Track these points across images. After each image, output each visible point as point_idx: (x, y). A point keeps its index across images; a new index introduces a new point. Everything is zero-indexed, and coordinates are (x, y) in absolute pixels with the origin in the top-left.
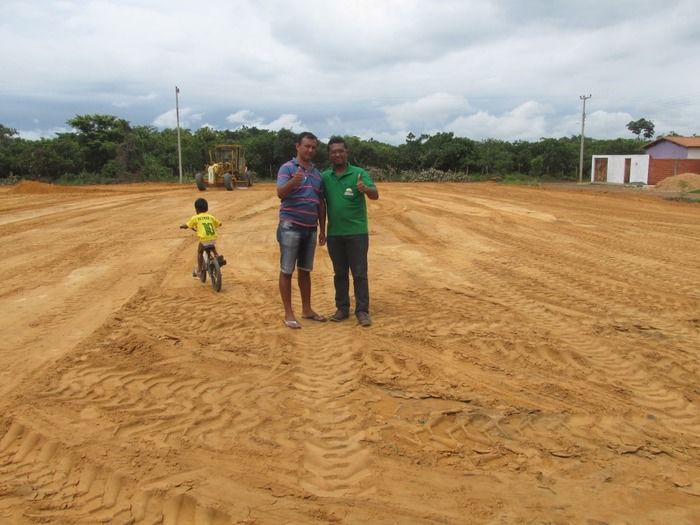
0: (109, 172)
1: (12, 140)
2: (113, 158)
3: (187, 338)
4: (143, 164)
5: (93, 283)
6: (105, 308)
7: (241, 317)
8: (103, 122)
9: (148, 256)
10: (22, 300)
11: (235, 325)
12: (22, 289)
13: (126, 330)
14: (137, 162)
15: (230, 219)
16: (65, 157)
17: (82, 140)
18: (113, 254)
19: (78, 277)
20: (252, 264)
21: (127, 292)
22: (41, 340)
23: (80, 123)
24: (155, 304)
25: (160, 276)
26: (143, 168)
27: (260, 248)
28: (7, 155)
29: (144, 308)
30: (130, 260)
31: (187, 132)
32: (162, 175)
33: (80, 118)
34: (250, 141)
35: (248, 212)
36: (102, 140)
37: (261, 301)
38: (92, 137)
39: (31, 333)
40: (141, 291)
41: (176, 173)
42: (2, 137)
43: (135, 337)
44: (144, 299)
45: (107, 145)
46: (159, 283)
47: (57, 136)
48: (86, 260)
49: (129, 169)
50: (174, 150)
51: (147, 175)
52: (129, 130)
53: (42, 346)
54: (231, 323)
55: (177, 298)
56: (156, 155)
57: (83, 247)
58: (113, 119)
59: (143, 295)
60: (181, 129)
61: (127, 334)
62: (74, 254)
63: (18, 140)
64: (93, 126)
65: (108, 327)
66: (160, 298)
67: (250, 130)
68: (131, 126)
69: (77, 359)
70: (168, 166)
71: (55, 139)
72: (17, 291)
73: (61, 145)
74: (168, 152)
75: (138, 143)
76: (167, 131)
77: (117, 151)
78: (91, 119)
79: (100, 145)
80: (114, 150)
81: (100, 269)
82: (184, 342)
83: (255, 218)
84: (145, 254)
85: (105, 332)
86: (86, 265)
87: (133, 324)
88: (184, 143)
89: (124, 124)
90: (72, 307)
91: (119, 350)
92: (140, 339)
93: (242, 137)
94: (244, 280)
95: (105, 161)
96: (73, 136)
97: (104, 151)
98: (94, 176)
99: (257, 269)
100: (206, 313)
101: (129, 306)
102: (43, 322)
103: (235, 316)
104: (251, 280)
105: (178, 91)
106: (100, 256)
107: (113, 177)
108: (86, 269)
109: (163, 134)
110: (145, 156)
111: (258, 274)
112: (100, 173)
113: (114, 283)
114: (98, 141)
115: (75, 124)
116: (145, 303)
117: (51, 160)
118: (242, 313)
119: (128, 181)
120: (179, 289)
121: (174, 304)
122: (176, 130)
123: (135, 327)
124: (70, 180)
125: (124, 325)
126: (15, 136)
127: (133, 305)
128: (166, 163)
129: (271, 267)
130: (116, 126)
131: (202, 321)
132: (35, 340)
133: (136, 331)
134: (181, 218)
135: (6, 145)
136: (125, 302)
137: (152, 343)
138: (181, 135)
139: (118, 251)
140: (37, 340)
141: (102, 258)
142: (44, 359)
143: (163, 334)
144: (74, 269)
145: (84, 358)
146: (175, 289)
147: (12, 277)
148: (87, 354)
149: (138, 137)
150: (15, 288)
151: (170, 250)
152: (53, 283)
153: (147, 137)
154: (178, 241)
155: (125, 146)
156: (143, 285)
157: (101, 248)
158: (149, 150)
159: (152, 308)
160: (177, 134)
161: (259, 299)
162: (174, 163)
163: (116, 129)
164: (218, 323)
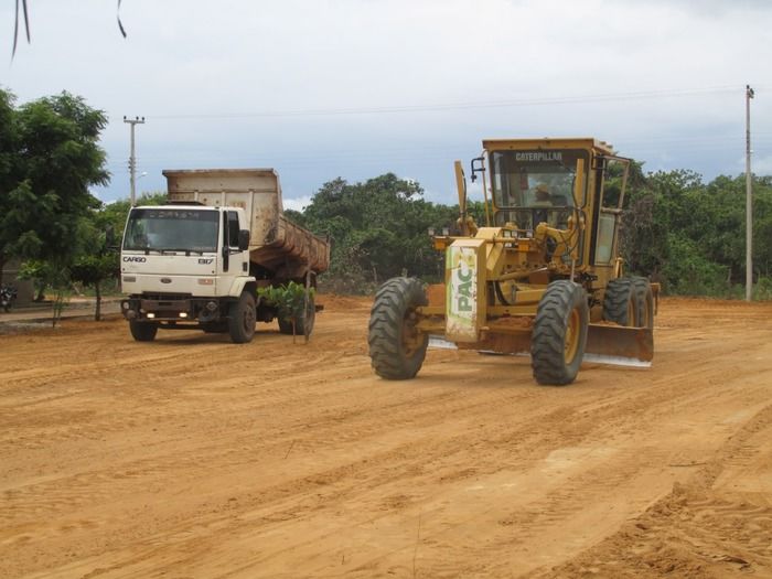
1: (409, 204)
3: (760, 564)
6: (619, 510)
9: (685, 439)
10: (477, 487)
12: (474, 472)
13: (657, 544)
14: (652, 251)
21: (653, 490)
22: (521, 542)
24: (704, 513)
25: (711, 471)
26: (667, 266)
28: (399, 235)
29: (684, 517)
30: (653, 443)
31: (765, 182)
32: (706, 282)
39: (505, 532)
40: (678, 491)
41: (739, 277)
42: (392, 199)
43: (672, 552)
44: (684, 503)
46: (709, 484)
48: (572, 437)
49: (635, 267)
50: (735, 225)
51: (674, 281)
52: (642, 180)
53: (526, 550)
55: (743, 506)
56: (695, 236)
57: (563, 414)
59: (681, 499)
60: (753, 177)
61: (658, 549)
62: (547, 425)
63: (420, 204)
65: (627, 536)
66: (713, 503)
68: (645, 171)
69: (583, 569)
70: (721, 261)
72: (466, 474)
74: (721, 229)
75: (658, 210)
76: (722, 182)
82: (755, 566)
84: (681, 432)
85: (622, 541)
86: (573, 444)
87: (667, 534)
89: (633, 168)
90: (557, 506)
91: (648, 568)
92: (681, 555)
101: (658, 510)
102: (522, 521)
105: (750, 94)
106: (595, 431)
108: (573, 451)
109: (712, 189)
110: (671, 237)
113: (627, 476)
116: (686, 509)
120: (747, 494)
121: (740, 516)
122: (742, 179)
123: (671, 539)
125: (652, 535)
126: (416, 197)
127: (666, 510)
128: (716, 255)
132: (512, 542)
133: (674, 545)
134: (749, 373)
135: (397, 214)
136: (651, 504)
137: (702, 563)
138: (754, 191)
139: (627, 426)
140: (514, 541)
141: (600, 436)
142: (533, 566)
143: (721, 555)
144: (554, 449)
145: (594, 570)
146: (740, 494)
147: (451, 453)
148: (597, 565)
149: (659, 196)
150: (464, 468)
151: (730, 430)
152: (524, 469)
153: (676, 194)
154: (744, 415)
155: (631, 217)
156: (682, 482)
157: (596, 419)
158: (681, 225)
159: (698, 517)
160: (744, 189)
162: (734, 257)
163: (614, 180)
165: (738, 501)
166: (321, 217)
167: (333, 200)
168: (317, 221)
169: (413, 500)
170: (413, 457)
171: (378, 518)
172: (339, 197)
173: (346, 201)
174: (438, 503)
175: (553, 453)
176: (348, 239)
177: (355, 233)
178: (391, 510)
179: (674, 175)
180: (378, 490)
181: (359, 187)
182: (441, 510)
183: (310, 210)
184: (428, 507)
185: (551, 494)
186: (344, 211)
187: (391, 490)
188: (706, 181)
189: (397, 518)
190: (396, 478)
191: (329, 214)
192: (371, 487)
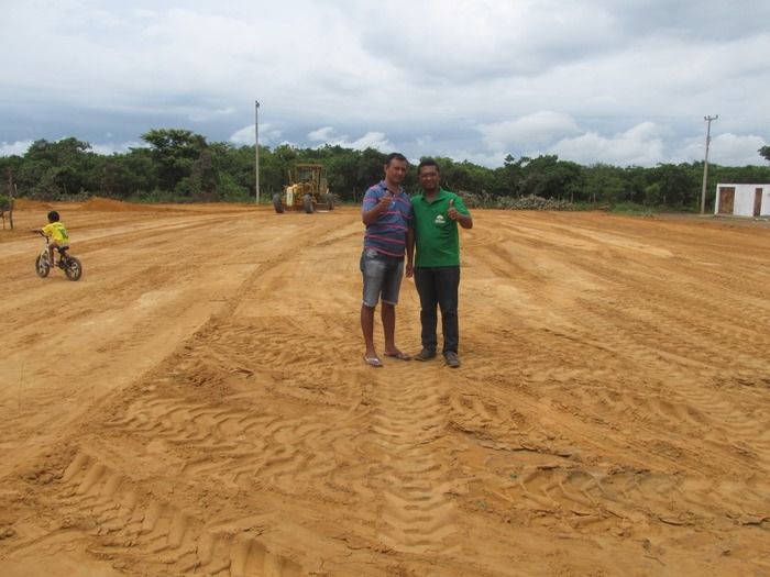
0: (182, 190)
1: (84, 154)
2: (188, 176)
3: (260, 372)
4: (218, 183)
5: (164, 308)
6: (176, 335)
7: (318, 352)
8: (178, 137)
9: (221, 282)
10: (89, 323)
11: (311, 360)
12: (89, 312)
13: (196, 360)
14: (211, 180)
15: (308, 245)
16: (138, 174)
17: (156, 156)
18: (185, 278)
19: (148, 301)
20: (331, 294)
21: (198, 321)
22: (108, 366)
23: (155, 138)
24: (227, 334)
25: (232, 305)
26: (218, 187)
27: (340, 277)
28: (79, 170)
29: (216, 338)
30: (203, 286)
31: (266, 149)
32: (238, 195)
33: (154, 132)
34: (333, 161)
35: (329, 238)
36: (177, 156)
37: (341, 335)
38: (166, 153)
39: (98, 358)
40: (213, 320)
41: (253, 193)
42: (74, 151)
43: (205, 368)
44: (216, 328)
45: (182, 161)
46: (232, 311)
47: (131, 152)
48: (157, 284)
49: (203, 188)
50: (251, 169)
51: (222, 195)
52: (206, 146)
53: (109, 373)
54: (307, 358)
55: (251, 328)
56: (233, 174)
57: (154, 269)
58: (188, 134)
59: (215, 324)
60: (259, 147)
61: (197, 365)
62: (144, 276)
63: (91, 154)
64: (167, 141)
65: (178, 356)
66: (233, 326)
67: (332, 149)
68: (207, 141)
69: (144, 389)
70: (245, 186)
71: (128, 155)
72: (86, 313)
73: (134, 161)
74: (245, 170)
75: (214, 161)
76: (245, 148)
77: (192, 168)
78: (166, 134)
79: (173, 162)
80: (188, 167)
81: (171, 294)
82: (257, 375)
83: (336, 245)
84: (219, 278)
85: (175, 360)
86: (156, 289)
87: (203, 353)
88: (263, 161)
89: (200, 140)
90: (140, 333)
91: (188, 381)
92: (210, 370)
93: (324, 156)
94: (321, 312)
95: (179, 179)
96: (146, 151)
97: (179, 169)
98: (167, 195)
99: (336, 300)
100: (281, 346)
101: (199, 335)
102: (112, 348)
103: (312, 350)
104: (330, 312)
105: (258, 105)
106: (171, 279)
107: (187, 196)
108: (156, 293)
109: (240, 152)
110: (221, 174)
111: (338, 305)
112: (173, 191)
113: (185, 310)
114: (172, 157)
115: (149, 139)
116: (217, 332)
117: (123, 176)
118: (319, 347)
119: (203, 200)
120: (253, 318)
121: (248, 335)
122: (254, 147)
123: (206, 357)
124: (142, 197)
125: (194, 354)
126: (88, 150)
127: (204, 334)
128: (243, 183)
129: (351, 298)
130: (191, 141)
131: (276, 354)
132: (102, 367)
133: (207, 362)
134: (256, 242)
135: (77, 159)
136: (196, 330)
137: (223, 375)
138: (260, 153)
139: (189, 275)
140: (104, 366)
141: (173, 283)
142: (111, 387)
143: (235, 366)
144: (144, 292)
145: (152, 388)
146: (248, 319)
147: (80, 299)
148: (155, 384)
149: (214, 154)
150: (83, 310)
151: (245, 276)
152: (122, 307)
153: (223, 154)
154: (253, 267)
155: (201, 163)
156: (215, 313)
157: (172, 271)
158: (225, 168)
159: (224, 337)
160: (255, 152)
161: (338, 332)
162: (251, 183)
163: (191, 145)
164: (293, 358)
165: (246, 323)
166: (33, 160)
167: (39, 150)
168: (31, 162)
169: (44, 336)
170: (53, 304)
171: (10, 354)
172: (44, 149)
173: (47, 151)
174: (59, 338)
175: (144, 295)
176: (49, 171)
177: (53, 168)
178: (24, 346)
179: (222, 144)
180: (20, 331)
181: (55, 145)
182: (60, 343)
183: (27, 156)
184: (52, 342)
185: (138, 325)
186: (47, 157)
187: (30, 329)
188: (237, 148)
189: (27, 353)
190: (37, 320)
191: (39, 158)
192: (16, 329)
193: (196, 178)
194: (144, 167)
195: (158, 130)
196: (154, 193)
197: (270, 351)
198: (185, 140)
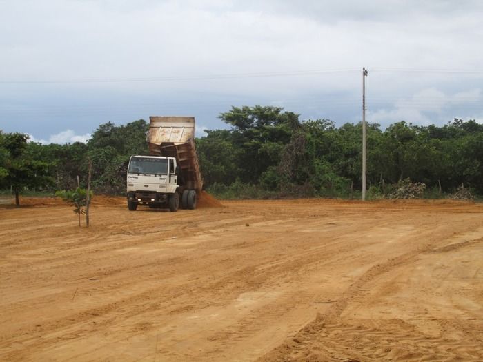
0: (267, 182)
2: (275, 163)
6: (282, 331)
7: (431, 351)
8: (265, 115)
9: (324, 286)
10: (194, 317)
11: (424, 357)
12: (192, 307)
13: (306, 352)
14: (305, 169)
15: (428, 250)
16: (216, 162)
17: (237, 139)
18: (284, 280)
19: (247, 302)
20: (452, 301)
21: (304, 317)
22: (222, 351)
23: (237, 117)
24: (335, 332)
25: (340, 306)
26: (313, 179)
27: (464, 284)
29: (323, 335)
30: (304, 288)
31: (374, 128)
32: (338, 188)
33: (236, 110)
34: (464, 142)
35: (455, 242)
36: (262, 140)
37: (457, 338)
38: (250, 135)
39: (212, 345)
40: (319, 318)
41: (358, 186)
43: (315, 357)
44: (323, 326)
45: (269, 146)
46: (339, 313)
47: (206, 135)
48: (254, 285)
49: (294, 179)
50: (355, 154)
51: (318, 188)
52: (299, 125)
53: (224, 356)
54: (420, 355)
55: (359, 328)
56: (331, 160)
57: (249, 271)
58: (278, 111)
59: (321, 324)
60: (367, 124)
61: (307, 355)
62: (239, 277)
64: (251, 121)
65: (287, 347)
67: (465, 126)
68: (300, 120)
70: (347, 176)
71: (203, 139)
72: (187, 309)
73: (210, 147)
74: (347, 156)
75: (308, 144)
76: (348, 127)
77: (281, 154)
78: (250, 112)
79: (259, 146)
80: (276, 153)
81: (272, 295)
83: (465, 249)
84: (322, 282)
85: (285, 350)
86: (255, 290)
87: (313, 346)
88: (371, 143)
89: (292, 118)
90: (244, 329)
92: (321, 359)
93: (453, 135)
94: (439, 317)
95: (264, 168)
96: (226, 133)
97: (264, 154)
99: (457, 307)
100: (392, 344)
101: (307, 331)
102: (221, 338)
103: (425, 349)
104: (448, 317)
105: (365, 73)
106: (268, 281)
107: (273, 190)
108: (255, 294)
109: (341, 132)
110: (316, 161)
111: (459, 312)
112: (257, 183)
113: (288, 309)
115: (229, 119)
116: (324, 330)
118: (434, 348)
119: (292, 195)
120: (362, 320)
121: (357, 334)
122: (360, 126)
123: (315, 348)
125: (303, 346)
127: (312, 330)
128: (344, 172)
129: (475, 305)
130: (280, 120)
131: (388, 350)
132: (216, 351)
133: (317, 352)
134: (363, 245)
136: (303, 327)
138: (367, 132)
139: (288, 278)
140: (217, 351)
141: (271, 284)
143: (345, 358)
144: (242, 292)
146: (357, 320)
147: (179, 296)
149: (309, 135)
150: (186, 305)
151: (351, 280)
152: (224, 305)
153: (319, 134)
154: (360, 271)
155: (292, 148)
156: (322, 313)
157: (268, 274)
158: (322, 153)
159: (332, 334)
160: (361, 132)
161: (455, 336)
162: (355, 173)
163: (281, 125)
164: (406, 353)
165: (356, 324)
166: (98, 147)
167: (105, 136)
168: (95, 149)
169: (153, 325)
170: (154, 298)
171: (131, 337)
172: (110, 134)
173: (113, 137)
174: (169, 327)
175: (242, 295)
176: (115, 160)
177: (119, 156)
178: (139, 332)
179: (319, 122)
180: (131, 319)
181: (122, 129)
182: (171, 331)
183: (91, 142)
184: (163, 330)
185: (240, 321)
186: (113, 143)
187: (139, 319)
188: (338, 127)
189: (143, 337)
190: (143, 312)
191: (103, 145)
192: (127, 318)
193: (285, 167)
194: (223, 154)
195: (240, 108)
196: (234, 185)
197: (380, 347)
198: (274, 119)
